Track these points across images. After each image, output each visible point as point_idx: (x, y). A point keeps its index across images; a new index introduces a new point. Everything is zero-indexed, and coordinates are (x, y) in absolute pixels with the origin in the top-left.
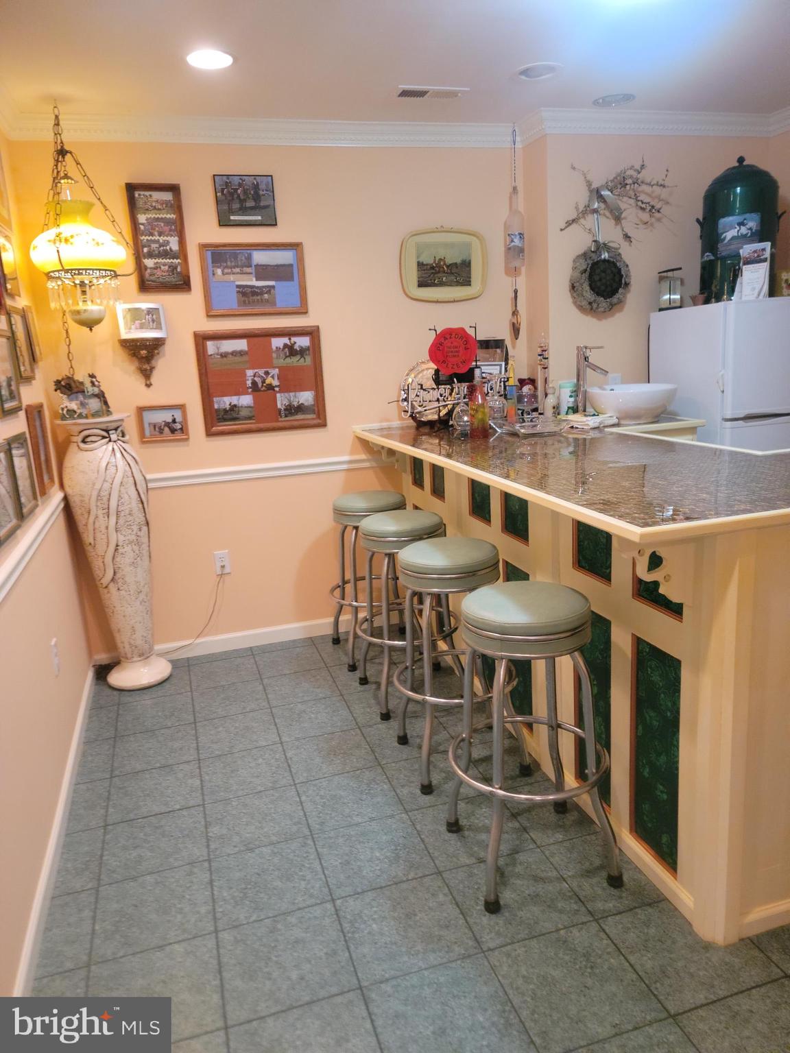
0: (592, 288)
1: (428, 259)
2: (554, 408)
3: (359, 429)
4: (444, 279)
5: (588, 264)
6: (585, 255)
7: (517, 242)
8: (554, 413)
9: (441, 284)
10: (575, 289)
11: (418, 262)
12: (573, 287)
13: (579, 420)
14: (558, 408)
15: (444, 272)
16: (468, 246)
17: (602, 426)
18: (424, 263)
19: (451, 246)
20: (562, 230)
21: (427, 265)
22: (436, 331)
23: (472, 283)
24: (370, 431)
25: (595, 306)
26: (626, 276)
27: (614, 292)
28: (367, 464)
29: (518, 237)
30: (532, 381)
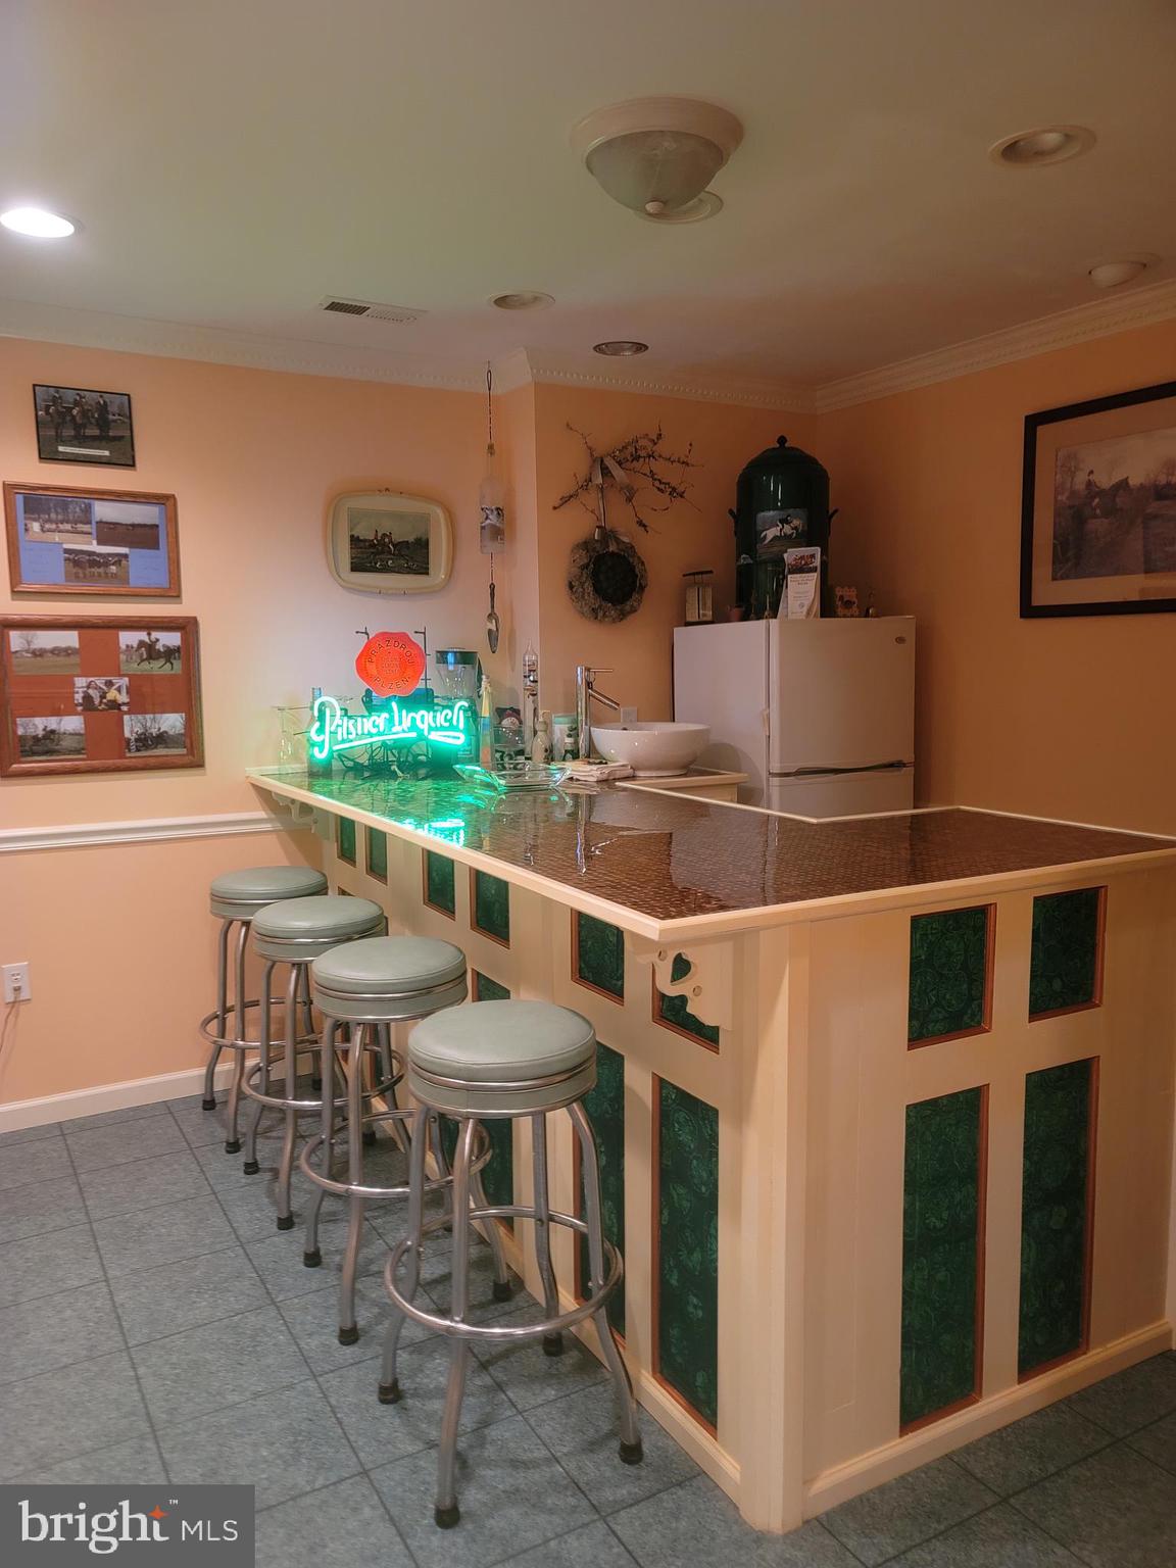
0: (597, 590)
1: (365, 533)
2: (546, 751)
3: (256, 772)
4: (390, 562)
5: (591, 557)
6: (586, 545)
7: (493, 519)
8: (547, 758)
9: (385, 570)
10: (574, 590)
11: (352, 536)
12: (571, 587)
13: (580, 769)
14: (551, 751)
15: (390, 552)
16: (425, 519)
17: (612, 778)
18: (361, 538)
19: (400, 517)
20: (555, 508)
21: (365, 541)
22: (367, 634)
23: (431, 571)
24: (272, 776)
25: (601, 614)
26: (642, 576)
27: (627, 597)
28: (268, 827)
29: (495, 513)
30: (516, 712)
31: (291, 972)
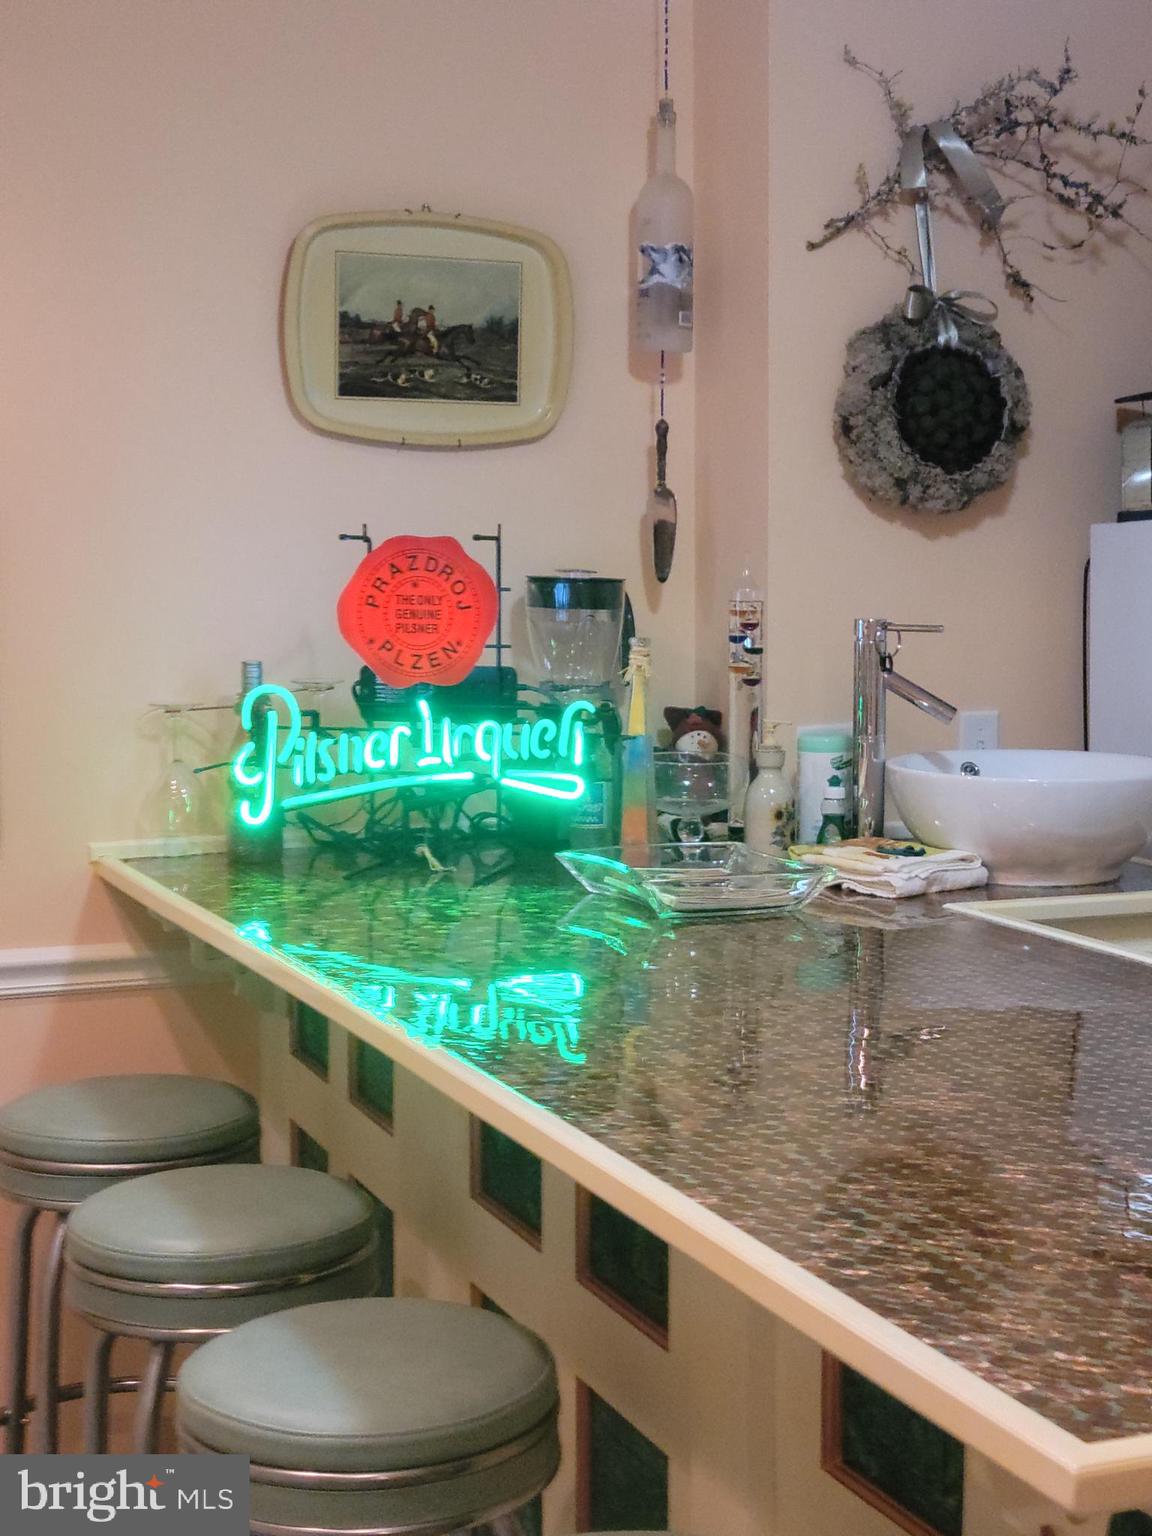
0: (907, 435)
1: (374, 307)
2: (779, 815)
3: (112, 852)
4: (429, 373)
5: (895, 360)
6: (885, 331)
7: (669, 273)
8: (779, 832)
9: (418, 390)
10: (853, 435)
11: (344, 316)
12: (845, 428)
13: (860, 866)
14: (791, 817)
15: (428, 352)
16: (511, 274)
17: (935, 889)
18: (364, 319)
19: (455, 269)
20: (812, 246)
21: (372, 325)
22: (367, 540)
23: (523, 393)
24: (142, 862)
25: (915, 491)
26: (1016, 404)
27: (978, 451)
28: (136, 978)
29: (673, 258)
30: (712, 720)
31: (147, 1361)
